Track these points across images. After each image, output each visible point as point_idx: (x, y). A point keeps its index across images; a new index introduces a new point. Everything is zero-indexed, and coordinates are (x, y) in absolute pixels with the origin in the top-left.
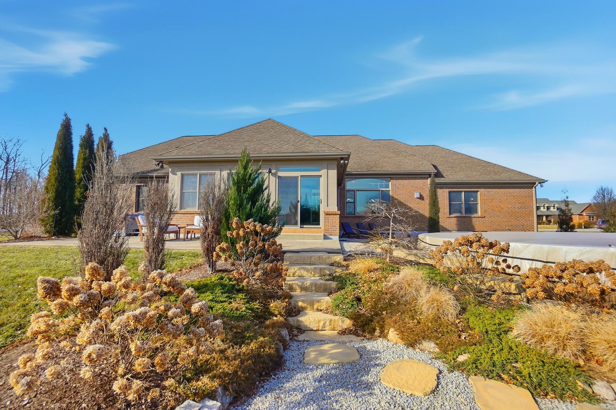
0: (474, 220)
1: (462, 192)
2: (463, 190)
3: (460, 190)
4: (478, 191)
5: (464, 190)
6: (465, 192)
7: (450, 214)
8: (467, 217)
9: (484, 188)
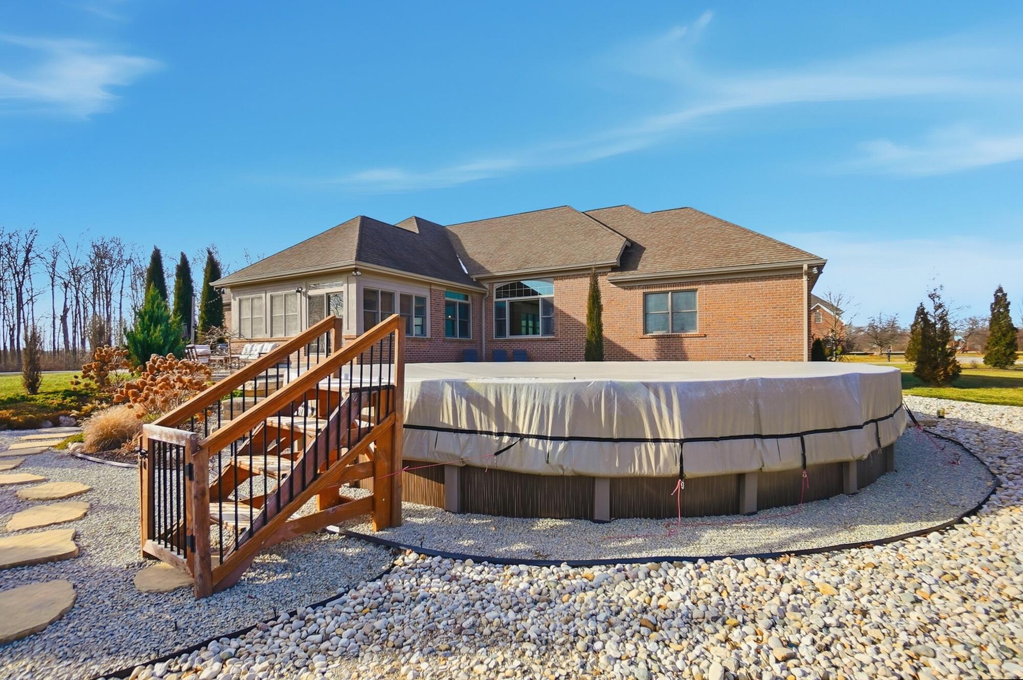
0: (686, 342)
1: (667, 292)
2: (668, 289)
3: (663, 289)
4: (696, 290)
5: (672, 289)
6: (673, 292)
7: (646, 331)
8: (673, 337)
9: (707, 283)
